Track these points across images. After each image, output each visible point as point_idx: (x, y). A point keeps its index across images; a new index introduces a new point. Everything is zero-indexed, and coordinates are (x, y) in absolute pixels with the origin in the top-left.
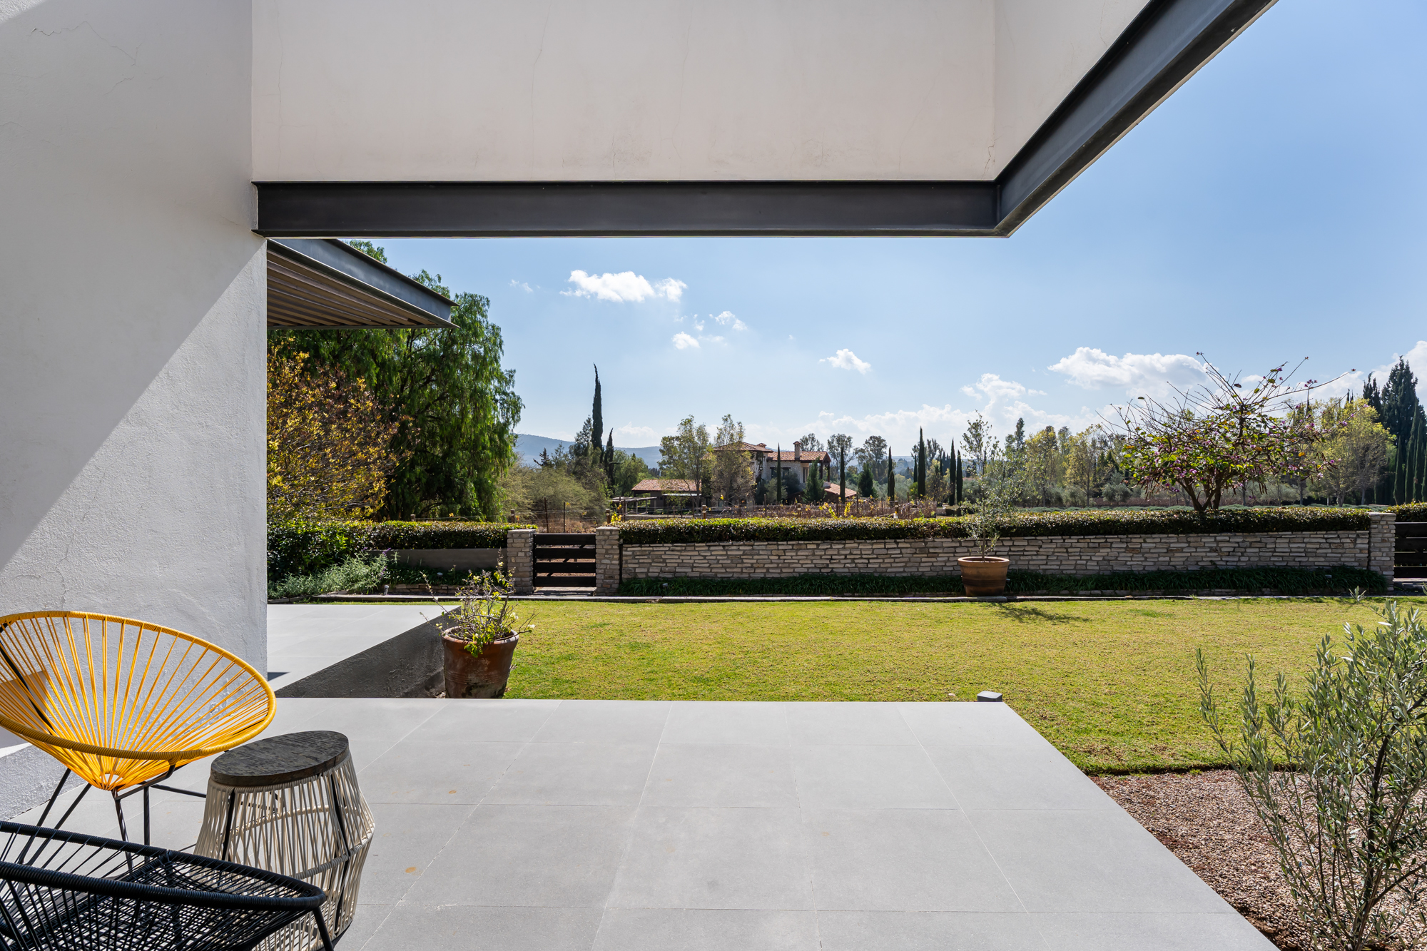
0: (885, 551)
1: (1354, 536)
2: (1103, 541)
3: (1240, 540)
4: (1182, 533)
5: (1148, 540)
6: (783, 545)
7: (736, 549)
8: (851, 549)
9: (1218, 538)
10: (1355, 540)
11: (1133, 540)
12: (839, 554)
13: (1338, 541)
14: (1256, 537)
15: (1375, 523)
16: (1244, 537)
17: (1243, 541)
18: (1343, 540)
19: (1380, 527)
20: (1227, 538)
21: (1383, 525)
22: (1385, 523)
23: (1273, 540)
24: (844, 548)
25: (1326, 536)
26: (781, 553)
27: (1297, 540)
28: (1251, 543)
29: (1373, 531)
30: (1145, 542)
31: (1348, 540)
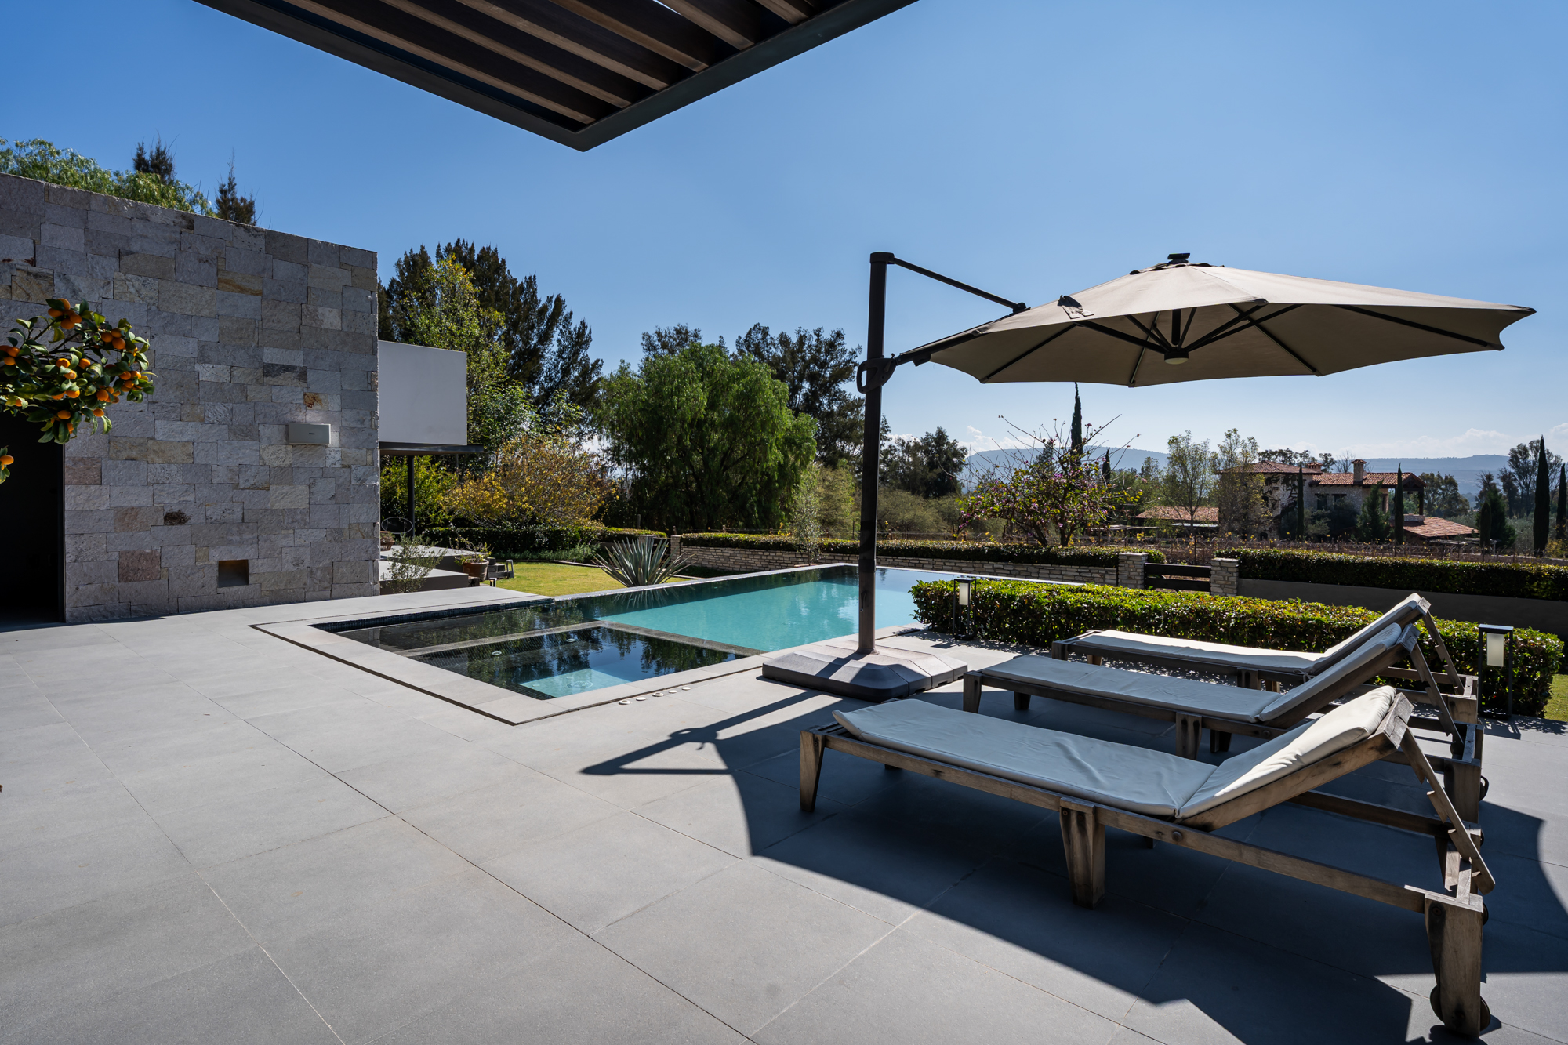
0: (795, 559)
1: (1104, 572)
2: (918, 562)
3: (1011, 568)
4: (969, 559)
5: (947, 564)
6: (748, 552)
7: (728, 552)
8: (779, 556)
9: (995, 566)
10: (1104, 575)
11: (937, 563)
12: (773, 559)
13: (1090, 575)
14: (1023, 567)
15: (1123, 562)
16: (1014, 566)
17: (1014, 570)
18: (1094, 575)
19: (1127, 566)
20: (1002, 566)
21: (1129, 564)
22: (1131, 562)
23: (1037, 570)
24: (775, 556)
25: (1079, 570)
26: (746, 556)
27: (1055, 572)
28: (1020, 571)
29: (1120, 569)
30: (945, 565)
31: (1098, 575)
